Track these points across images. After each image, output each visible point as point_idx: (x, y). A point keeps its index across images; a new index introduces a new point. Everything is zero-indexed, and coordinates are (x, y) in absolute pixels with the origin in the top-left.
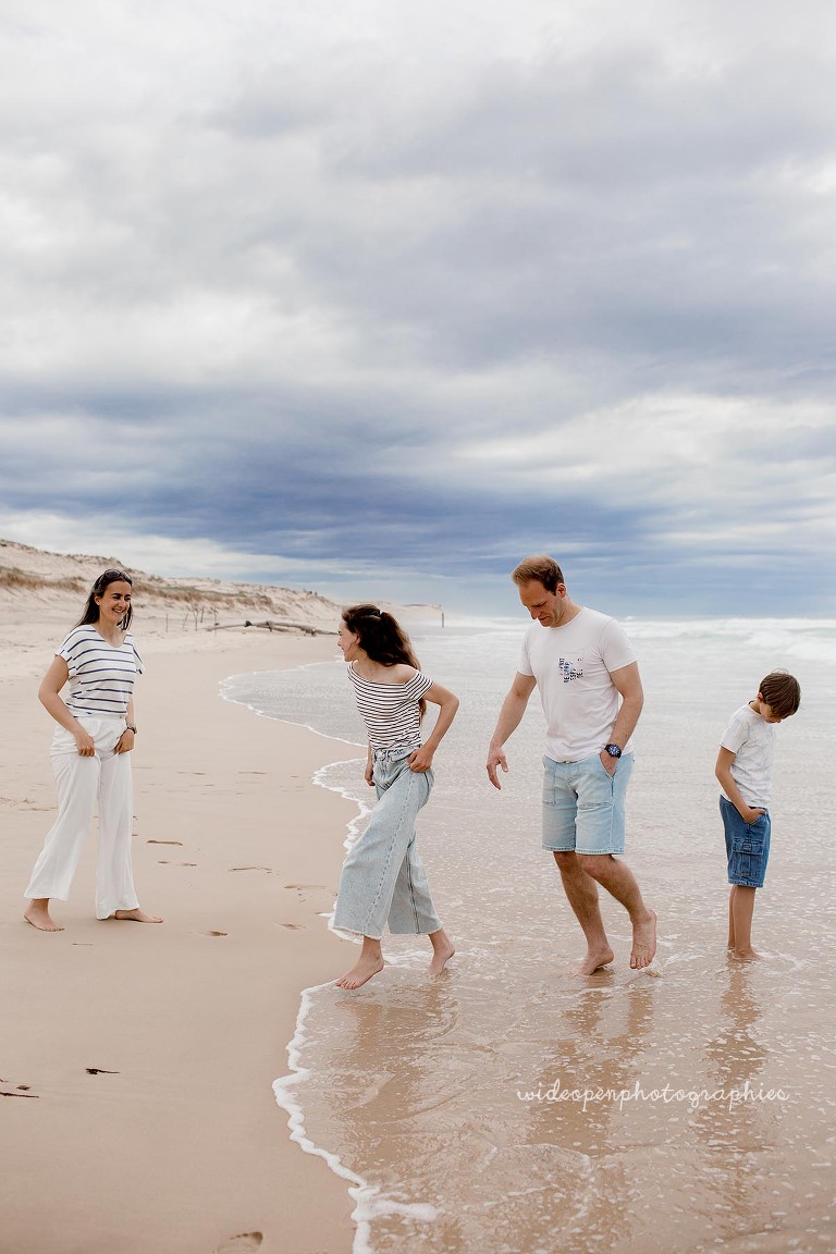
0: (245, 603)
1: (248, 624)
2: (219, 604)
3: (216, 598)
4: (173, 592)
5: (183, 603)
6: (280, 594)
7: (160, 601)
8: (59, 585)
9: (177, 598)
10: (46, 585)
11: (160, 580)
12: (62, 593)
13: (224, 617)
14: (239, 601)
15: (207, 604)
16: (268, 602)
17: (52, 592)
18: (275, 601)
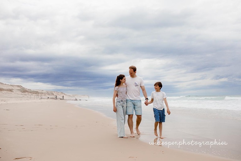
0: (48, 94)
1: (48, 98)
2: (43, 95)
3: (42, 93)
4: (33, 92)
5: (35, 94)
6: (56, 93)
7: (30, 94)
8: (7, 90)
9: (34, 93)
10: (4, 90)
11: (30, 90)
12: (8, 92)
13: (43, 97)
14: (47, 94)
15: (40, 95)
16: (53, 94)
17: (5, 92)
18: (54, 94)
